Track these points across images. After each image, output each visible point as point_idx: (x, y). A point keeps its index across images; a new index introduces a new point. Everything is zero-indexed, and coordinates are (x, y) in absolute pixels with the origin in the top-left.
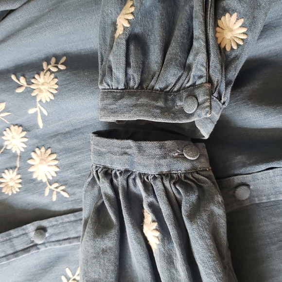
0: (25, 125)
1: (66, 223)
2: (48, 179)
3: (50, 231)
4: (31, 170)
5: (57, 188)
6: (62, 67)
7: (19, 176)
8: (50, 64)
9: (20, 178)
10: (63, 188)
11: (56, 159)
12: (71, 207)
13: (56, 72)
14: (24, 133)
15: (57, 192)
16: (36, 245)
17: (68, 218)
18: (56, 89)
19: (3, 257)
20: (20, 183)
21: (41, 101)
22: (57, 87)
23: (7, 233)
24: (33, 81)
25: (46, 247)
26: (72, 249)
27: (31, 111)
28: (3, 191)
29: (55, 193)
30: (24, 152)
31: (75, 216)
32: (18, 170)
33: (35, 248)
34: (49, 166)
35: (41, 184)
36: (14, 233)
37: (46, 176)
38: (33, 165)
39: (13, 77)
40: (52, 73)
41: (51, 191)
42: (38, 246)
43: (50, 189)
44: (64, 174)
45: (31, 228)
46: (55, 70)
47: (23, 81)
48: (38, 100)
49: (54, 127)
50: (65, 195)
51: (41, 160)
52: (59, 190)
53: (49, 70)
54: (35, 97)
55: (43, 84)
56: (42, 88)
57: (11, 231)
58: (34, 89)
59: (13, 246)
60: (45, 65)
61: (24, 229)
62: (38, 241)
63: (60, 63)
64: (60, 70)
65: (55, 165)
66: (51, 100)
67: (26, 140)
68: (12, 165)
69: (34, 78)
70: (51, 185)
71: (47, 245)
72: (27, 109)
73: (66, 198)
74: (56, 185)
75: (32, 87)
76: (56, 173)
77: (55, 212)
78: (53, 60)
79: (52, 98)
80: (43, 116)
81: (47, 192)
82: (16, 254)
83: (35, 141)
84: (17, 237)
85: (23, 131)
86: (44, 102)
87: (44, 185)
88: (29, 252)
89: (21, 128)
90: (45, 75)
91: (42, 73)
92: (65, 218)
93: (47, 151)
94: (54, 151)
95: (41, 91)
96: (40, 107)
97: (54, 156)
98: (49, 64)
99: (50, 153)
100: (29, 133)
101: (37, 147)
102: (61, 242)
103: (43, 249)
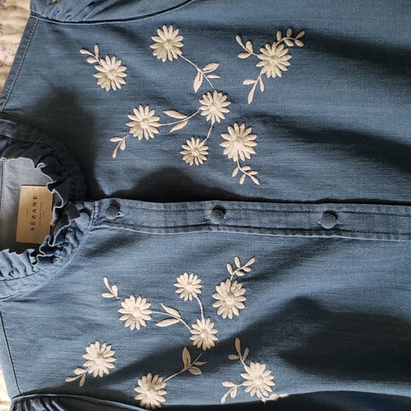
0: (231, 95)
1: (250, 210)
2: (240, 160)
3: (228, 214)
4: (223, 145)
5: (247, 171)
6: (299, 44)
7: (207, 148)
8: (286, 36)
9: (207, 151)
10: (255, 173)
11: (255, 141)
12: (258, 195)
13: (291, 47)
14: (228, 104)
15: (246, 175)
16: (209, 225)
17: (253, 205)
18: (287, 67)
19: (171, 227)
20: (205, 156)
21: (265, 74)
22: (288, 64)
23: (183, 203)
24: (262, 50)
25: (219, 230)
26: (248, 239)
27: (247, 82)
28: (184, 159)
29: (244, 176)
30: (220, 124)
31: (263, 206)
32: (207, 141)
33: (207, 227)
34: (246, 146)
35: (230, 163)
36: (190, 205)
37: (239, 155)
38: (227, 141)
39: (238, 39)
40: (286, 47)
41: (240, 173)
42: (211, 227)
43: (239, 171)
44: (261, 159)
45: (209, 205)
46: (290, 44)
47: (249, 46)
48: (262, 73)
49: (264, 107)
50: (256, 182)
51: (238, 137)
52: (249, 174)
53: (283, 43)
54: (260, 68)
55: (273, 57)
56: (271, 61)
57: (188, 203)
58: (262, 60)
59: (185, 219)
60: (279, 35)
61: (201, 205)
62: (214, 221)
63: (297, 38)
64: (296, 47)
65: (253, 147)
66: (277, 76)
67: (227, 111)
68: (201, 134)
69: (264, 47)
70: (241, 167)
71: (220, 227)
72: (244, 79)
73: (256, 184)
74: (249, 168)
75: (260, 57)
76: (251, 155)
77: (239, 196)
78: (289, 32)
79: (280, 75)
80: (257, 91)
81: (235, 173)
82: (186, 228)
83: (236, 115)
84: (192, 211)
85: (227, 100)
86: (269, 76)
87: (234, 165)
88: (200, 229)
89: (225, 97)
90: (277, 47)
91: (274, 45)
92: (250, 205)
93: (247, 130)
94: (254, 132)
95: (268, 64)
96: (261, 80)
97: (254, 137)
98: (284, 35)
99: (250, 132)
100: (234, 105)
101: (236, 122)
102: (238, 229)
103: (214, 230)
